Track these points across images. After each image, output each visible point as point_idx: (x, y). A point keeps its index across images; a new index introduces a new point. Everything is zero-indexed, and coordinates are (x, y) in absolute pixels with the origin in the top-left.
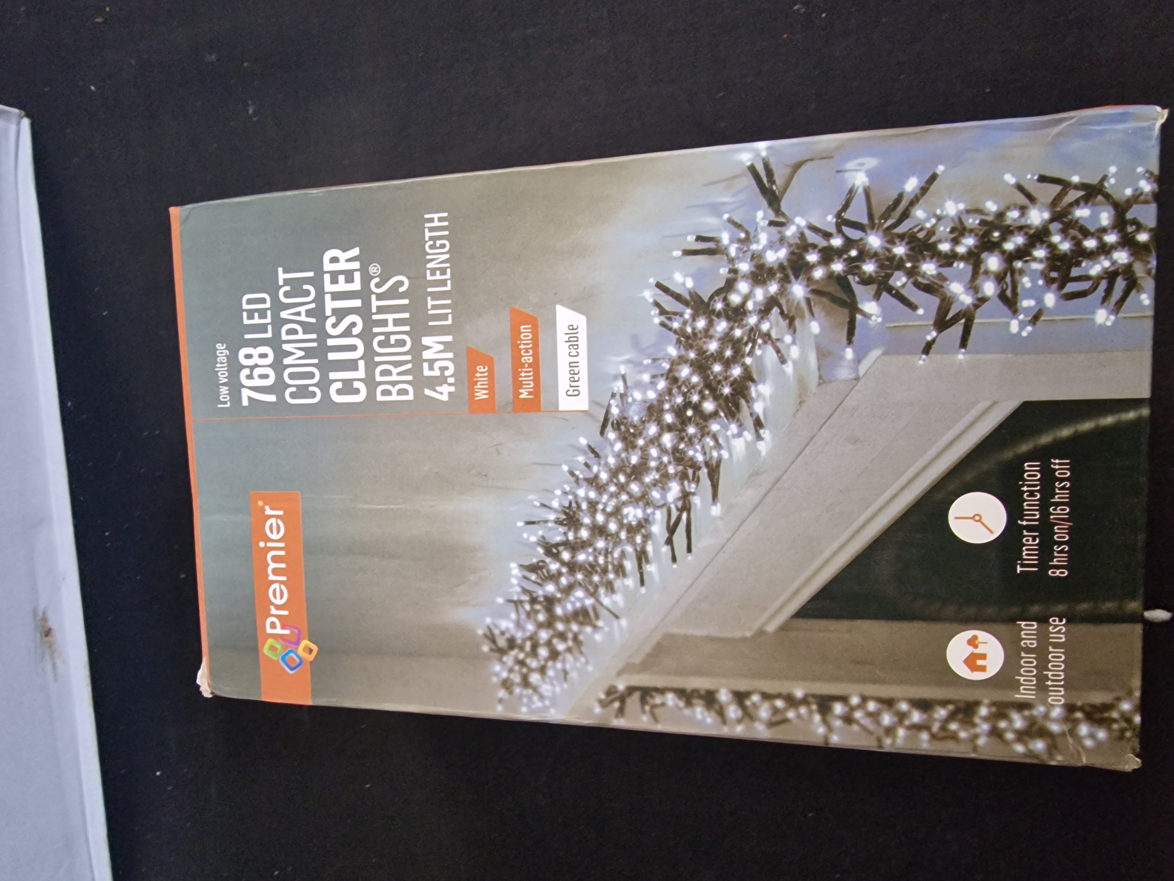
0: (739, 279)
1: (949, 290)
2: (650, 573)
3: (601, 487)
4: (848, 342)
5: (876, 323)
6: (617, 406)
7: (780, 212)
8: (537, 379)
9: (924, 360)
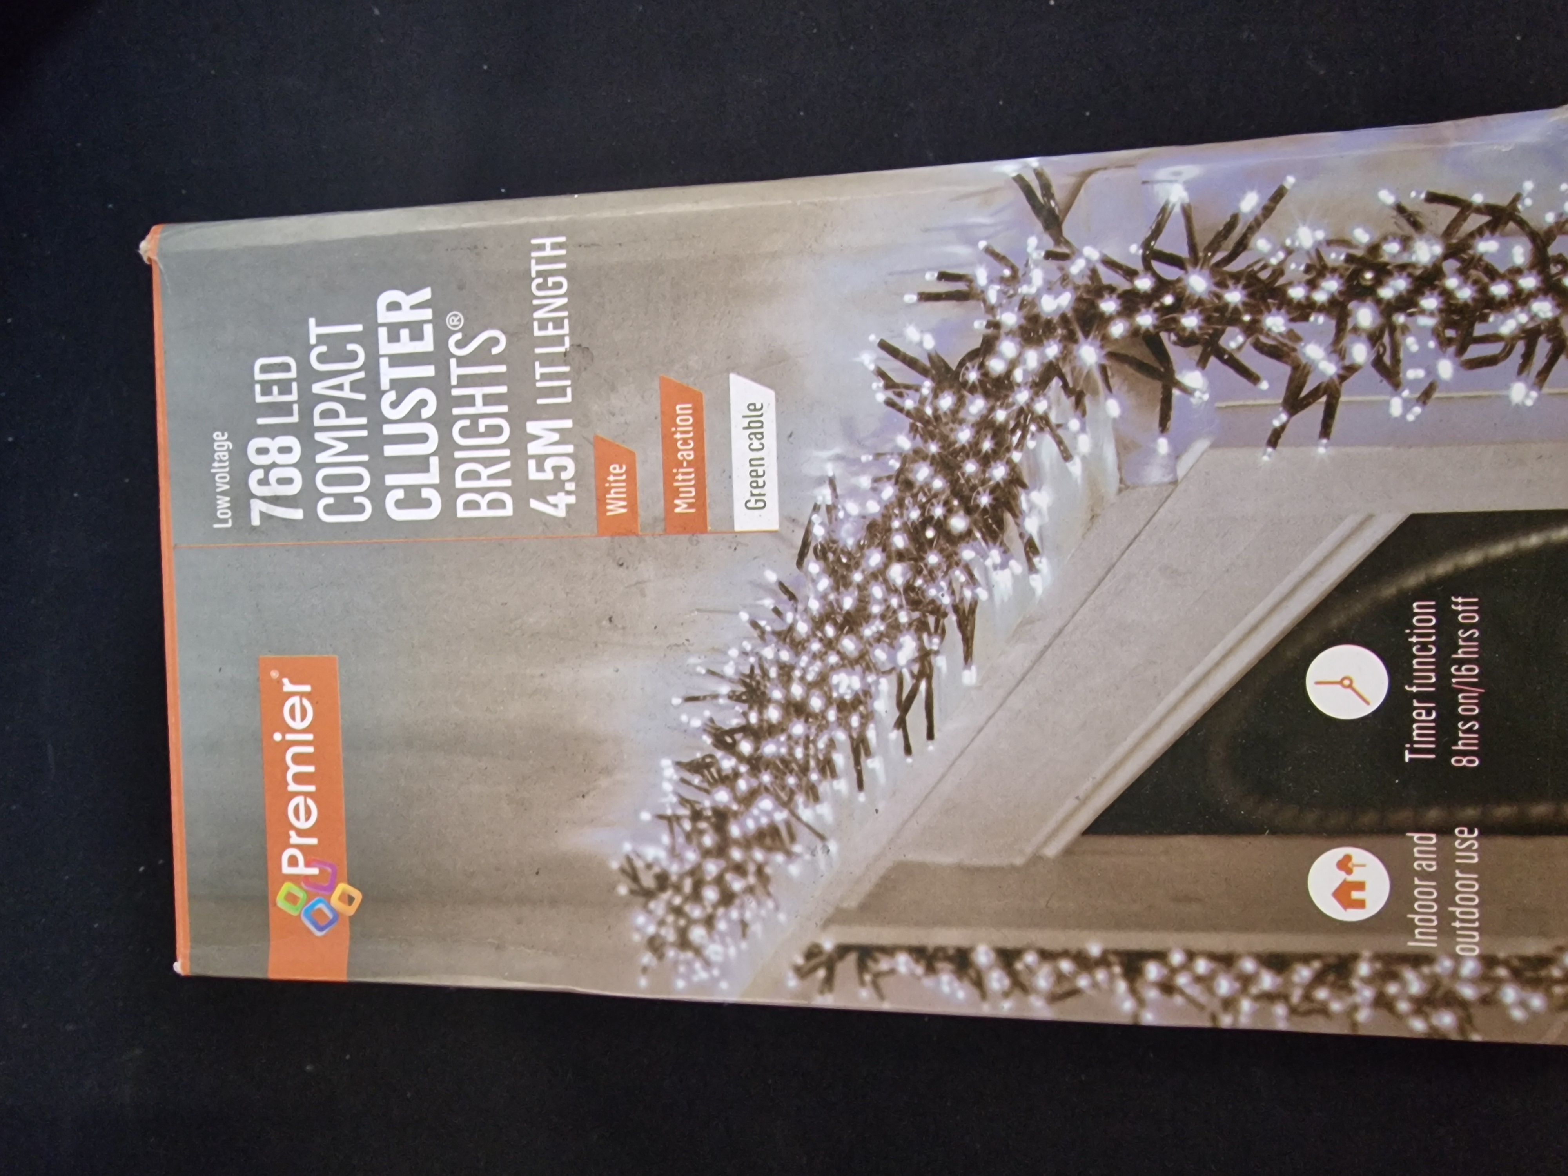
0: (1002, 336)
1: (1304, 354)
2: (873, 771)
3: (799, 643)
4: (1161, 428)
5: (1200, 401)
6: (822, 524)
7: (1062, 240)
8: (700, 486)
9: (1270, 456)
